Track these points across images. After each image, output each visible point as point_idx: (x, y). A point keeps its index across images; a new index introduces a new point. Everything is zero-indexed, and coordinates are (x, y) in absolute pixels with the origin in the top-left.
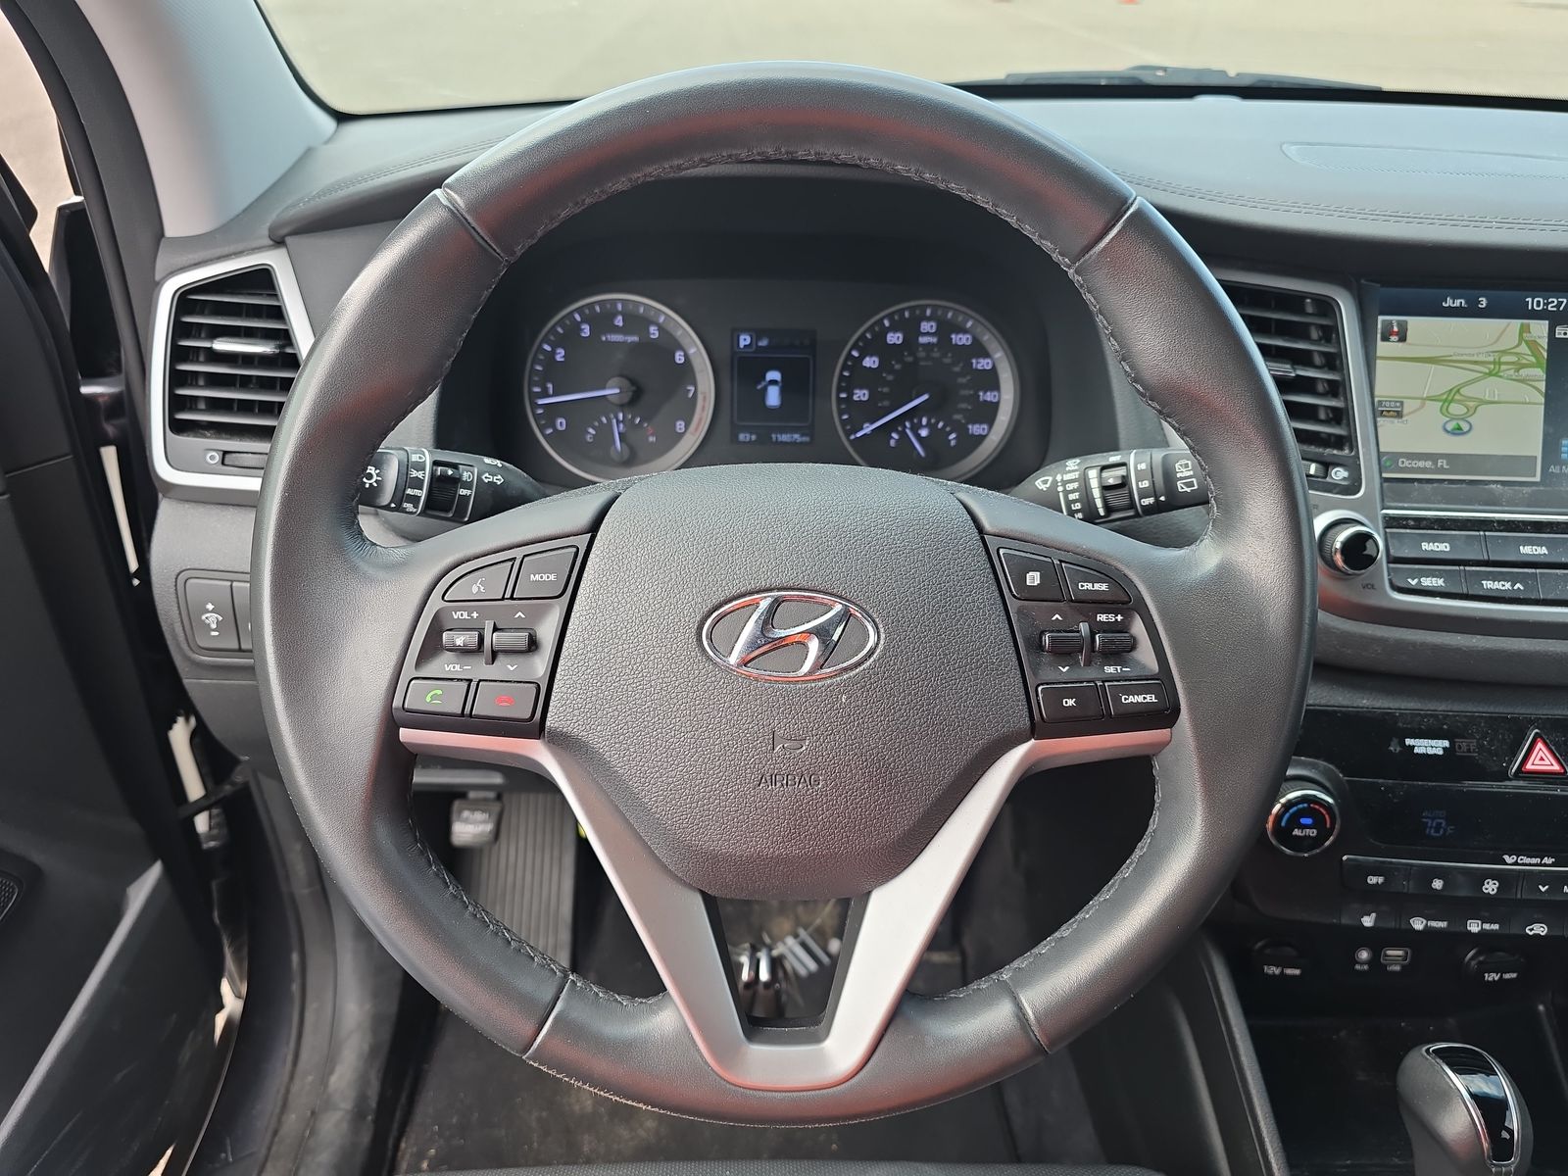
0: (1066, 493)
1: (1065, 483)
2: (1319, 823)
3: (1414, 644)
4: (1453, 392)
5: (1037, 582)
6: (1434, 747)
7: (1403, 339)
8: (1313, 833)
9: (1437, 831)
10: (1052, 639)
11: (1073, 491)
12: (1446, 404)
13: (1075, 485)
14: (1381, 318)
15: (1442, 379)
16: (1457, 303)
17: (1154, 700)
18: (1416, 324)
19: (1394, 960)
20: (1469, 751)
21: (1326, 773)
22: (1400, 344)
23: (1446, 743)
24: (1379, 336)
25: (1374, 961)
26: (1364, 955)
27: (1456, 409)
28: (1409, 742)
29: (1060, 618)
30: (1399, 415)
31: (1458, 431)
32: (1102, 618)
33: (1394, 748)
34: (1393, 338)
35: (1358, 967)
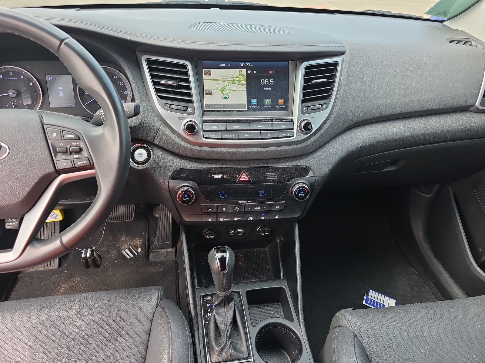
0: (102, 115)
1: (101, 113)
2: (189, 196)
3: (210, 151)
4: (224, 88)
5: (56, 135)
6: (218, 176)
7: (210, 75)
8: (188, 199)
9: (223, 196)
10: (58, 149)
11: (103, 115)
12: (222, 91)
13: (103, 113)
14: (204, 69)
15: (221, 85)
16: (223, 65)
17: (86, 163)
18: (213, 70)
19: (240, 232)
20: (227, 176)
21: (192, 184)
22: (210, 76)
23: (222, 175)
24: (204, 74)
25: (235, 233)
26: (232, 232)
27: (225, 92)
28: (213, 175)
29: (62, 144)
30: (211, 94)
31: (226, 98)
32: (73, 144)
33: (210, 177)
34: (208, 74)
35: (231, 235)
